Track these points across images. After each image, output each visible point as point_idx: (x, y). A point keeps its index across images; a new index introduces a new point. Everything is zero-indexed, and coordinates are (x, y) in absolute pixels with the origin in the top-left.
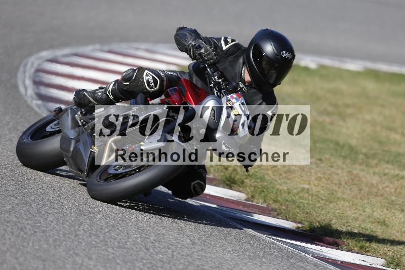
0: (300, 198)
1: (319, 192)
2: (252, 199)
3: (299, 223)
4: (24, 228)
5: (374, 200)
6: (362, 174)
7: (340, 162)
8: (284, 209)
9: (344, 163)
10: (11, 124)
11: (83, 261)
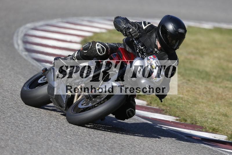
0: (178, 103)
1: (188, 99)
2: (150, 104)
3: (178, 117)
4: (18, 126)
5: (220, 102)
6: (213, 87)
7: (200, 81)
8: (169, 109)
9: (202, 82)
10: (10, 66)
11: (53, 143)
